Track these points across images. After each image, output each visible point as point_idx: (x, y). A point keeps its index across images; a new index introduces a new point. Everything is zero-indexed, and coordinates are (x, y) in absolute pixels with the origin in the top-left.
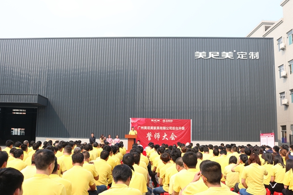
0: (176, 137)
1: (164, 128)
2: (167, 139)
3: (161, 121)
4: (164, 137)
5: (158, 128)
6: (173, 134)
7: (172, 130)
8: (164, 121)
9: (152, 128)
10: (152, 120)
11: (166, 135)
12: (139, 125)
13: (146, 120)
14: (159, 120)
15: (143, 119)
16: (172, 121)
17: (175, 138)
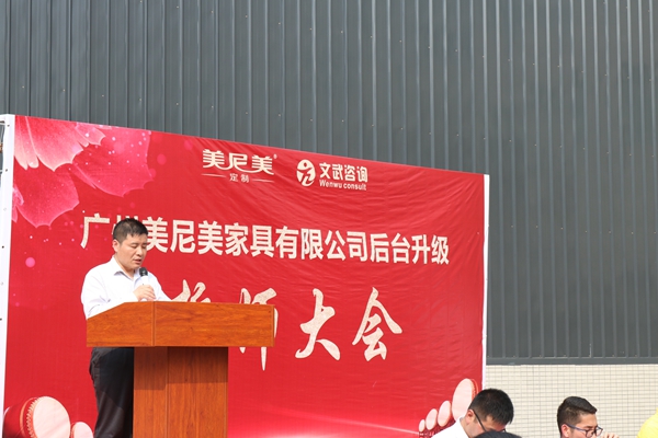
0: (396, 328)
1: (312, 243)
2: (334, 350)
3: (284, 169)
4: (311, 328)
5: (263, 241)
6: (373, 300)
7: (371, 265)
8: (306, 171)
9: (211, 237)
10: (213, 158)
11: (323, 314)
12: (92, 201)
13: (154, 148)
14: (263, 164)
15: (131, 142)
16: (364, 175)
17: (388, 338)
